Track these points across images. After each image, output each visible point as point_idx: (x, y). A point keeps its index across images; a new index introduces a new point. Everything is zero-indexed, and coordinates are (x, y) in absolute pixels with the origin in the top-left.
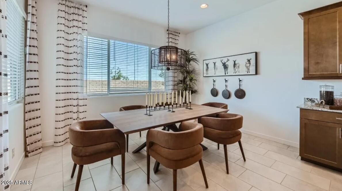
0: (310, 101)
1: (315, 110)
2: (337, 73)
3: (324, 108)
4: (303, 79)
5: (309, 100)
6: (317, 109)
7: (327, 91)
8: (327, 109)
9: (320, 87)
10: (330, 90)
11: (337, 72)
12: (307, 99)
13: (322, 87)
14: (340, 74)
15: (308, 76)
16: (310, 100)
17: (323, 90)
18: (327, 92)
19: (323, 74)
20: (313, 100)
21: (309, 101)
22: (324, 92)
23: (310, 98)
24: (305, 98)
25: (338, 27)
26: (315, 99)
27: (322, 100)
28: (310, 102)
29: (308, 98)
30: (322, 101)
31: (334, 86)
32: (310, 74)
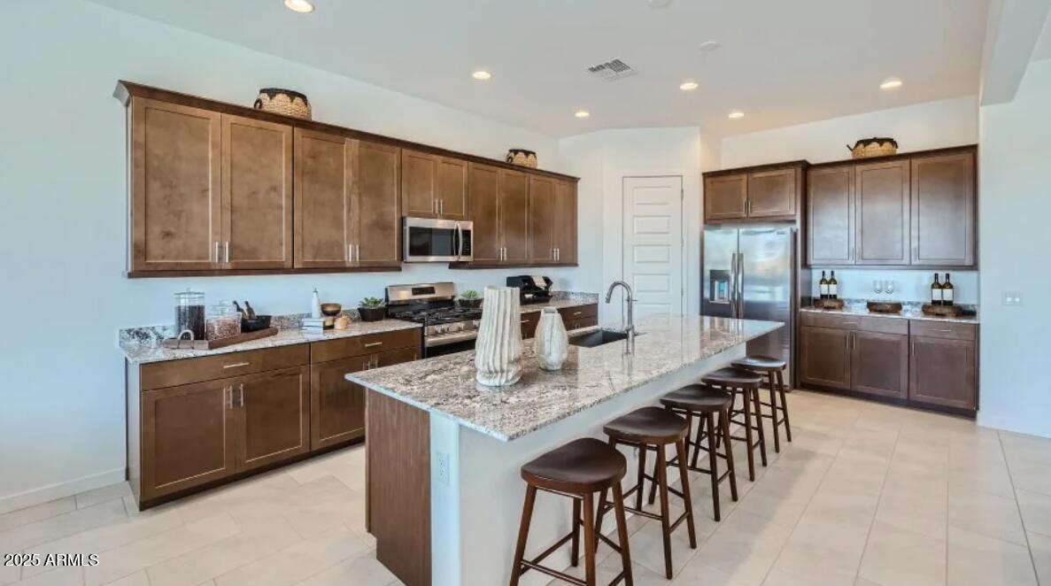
0: (135, 336)
1: (180, 360)
2: (207, 261)
3: (193, 348)
4: (131, 276)
5: (132, 333)
6: (185, 356)
7: (195, 307)
8: (202, 350)
9: (177, 296)
10: (197, 303)
11: (208, 259)
12: (129, 331)
13: (182, 296)
14: (215, 263)
15: (144, 266)
16: (137, 333)
17: (185, 302)
18: (192, 309)
19: (181, 263)
20: (143, 332)
21: (134, 338)
22: (187, 309)
23: (136, 328)
24: (121, 331)
25: (210, 156)
26: (148, 328)
27: (184, 331)
28: (136, 338)
29: (132, 327)
30: (187, 334)
31: (205, 291)
32: (150, 264)
